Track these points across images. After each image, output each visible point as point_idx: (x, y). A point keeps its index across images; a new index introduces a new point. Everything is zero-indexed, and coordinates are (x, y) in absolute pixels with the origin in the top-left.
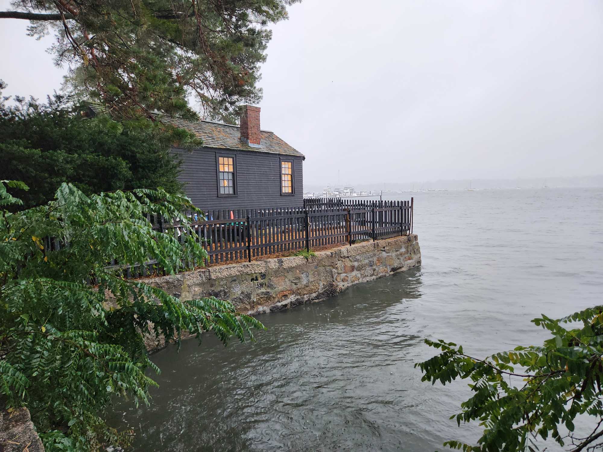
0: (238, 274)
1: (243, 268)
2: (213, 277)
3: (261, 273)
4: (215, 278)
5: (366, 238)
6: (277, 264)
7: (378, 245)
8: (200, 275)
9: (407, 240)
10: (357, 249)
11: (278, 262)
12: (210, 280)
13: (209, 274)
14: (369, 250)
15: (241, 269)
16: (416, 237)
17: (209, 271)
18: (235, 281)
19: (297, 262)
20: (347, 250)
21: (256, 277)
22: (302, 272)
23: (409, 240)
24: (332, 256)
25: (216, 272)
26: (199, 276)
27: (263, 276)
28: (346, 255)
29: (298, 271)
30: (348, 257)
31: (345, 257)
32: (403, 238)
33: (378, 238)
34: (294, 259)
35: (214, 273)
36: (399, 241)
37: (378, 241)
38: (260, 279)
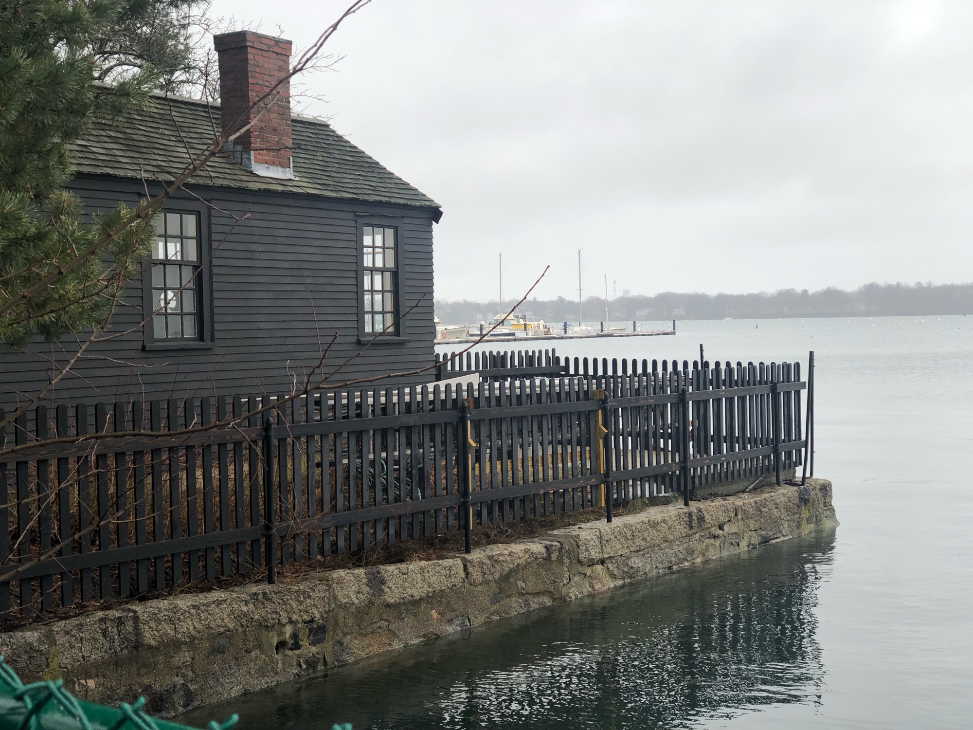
0: (231, 625)
1: (251, 606)
2: (149, 637)
3: (312, 621)
4: (153, 643)
5: (659, 492)
6: (366, 589)
7: (701, 519)
8: (104, 633)
9: (797, 501)
10: (632, 533)
11: (370, 583)
12: (136, 648)
13: (136, 627)
14: (671, 537)
15: (245, 609)
16: (825, 489)
17: (136, 619)
18: (221, 650)
19: (433, 579)
20: (600, 537)
21: (295, 636)
22: (448, 616)
23: (804, 500)
24: (548, 559)
25: (158, 621)
26: (99, 636)
27: (318, 632)
28: (595, 554)
29: (434, 614)
30: (602, 562)
31: (591, 563)
32: (784, 493)
33: (700, 493)
34: (422, 569)
35: (153, 624)
36: (771, 505)
37: (702, 505)
38: (305, 643)
